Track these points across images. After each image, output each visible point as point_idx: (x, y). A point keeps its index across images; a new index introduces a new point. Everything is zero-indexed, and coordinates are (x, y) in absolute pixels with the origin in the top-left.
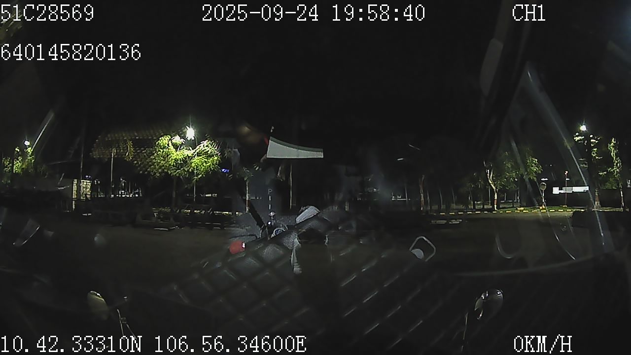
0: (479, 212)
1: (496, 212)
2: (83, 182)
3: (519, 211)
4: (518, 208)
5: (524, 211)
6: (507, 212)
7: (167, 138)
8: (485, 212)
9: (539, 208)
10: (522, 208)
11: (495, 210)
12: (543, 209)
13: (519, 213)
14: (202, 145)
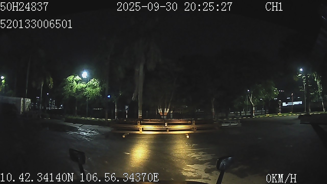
0: (245, 118)
1: (254, 117)
2: (27, 99)
3: (267, 116)
4: (266, 115)
5: (270, 116)
6: (261, 117)
7: (73, 77)
8: (248, 118)
9: (277, 114)
10: (269, 115)
11: (254, 116)
12: (280, 115)
13: (267, 117)
14: (91, 81)
